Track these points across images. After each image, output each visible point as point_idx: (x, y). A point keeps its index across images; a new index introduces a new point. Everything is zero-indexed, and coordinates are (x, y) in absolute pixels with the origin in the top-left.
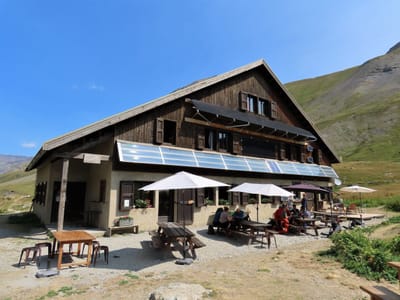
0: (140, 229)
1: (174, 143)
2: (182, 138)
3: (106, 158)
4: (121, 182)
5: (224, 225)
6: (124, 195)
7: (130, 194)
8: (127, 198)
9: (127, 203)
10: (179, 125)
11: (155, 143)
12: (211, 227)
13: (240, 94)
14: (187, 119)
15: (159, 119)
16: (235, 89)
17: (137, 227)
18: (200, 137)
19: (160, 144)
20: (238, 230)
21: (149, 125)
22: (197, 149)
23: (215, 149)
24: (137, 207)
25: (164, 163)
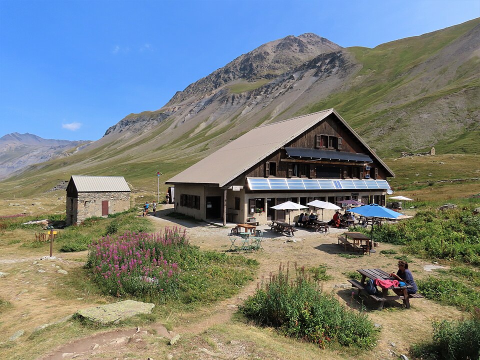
0: (259, 224)
1: (275, 175)
2: (279, 171)
3: (242, 187)
4: (249, 200)
5: (304, 223)
6: (251, 206)
7: (254, 206)
8: (252, 208)
9: (252, 210)
10: (277, 164)
11: (265, 177)
12: (297, 224)
13: (316, 136)
14: (282, 160)
15: (267, 163)
16: (312, 134)
17: (258, 223)
18: (290, 170)
19: (267, 177)
20: (311, 225)
21: (262, 167)
22: (288, 177)
23: (298, 176)
24: (257, 212)
25: (271, 189)
